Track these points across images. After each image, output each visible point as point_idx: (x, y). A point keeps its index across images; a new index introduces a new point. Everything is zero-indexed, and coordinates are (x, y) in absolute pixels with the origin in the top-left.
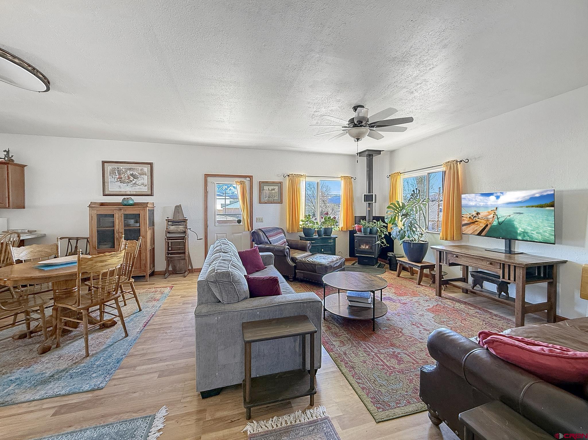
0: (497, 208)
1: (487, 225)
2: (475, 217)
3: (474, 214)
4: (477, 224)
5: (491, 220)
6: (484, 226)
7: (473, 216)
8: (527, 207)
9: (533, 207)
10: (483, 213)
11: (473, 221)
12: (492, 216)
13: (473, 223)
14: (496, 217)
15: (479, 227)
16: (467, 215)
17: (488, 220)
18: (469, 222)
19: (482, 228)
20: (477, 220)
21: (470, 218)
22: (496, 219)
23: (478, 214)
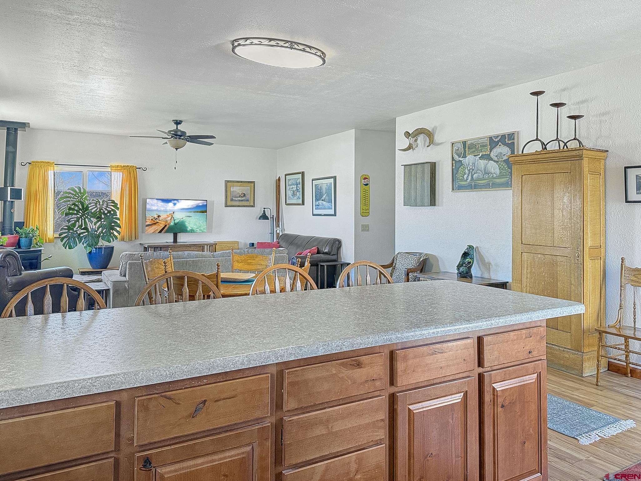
0: (174, 212)
1: (166, 226)
2: (156, 219)
3: (156, 216)
4: (158, 225)
5: (169, 221)
6: (163, 226)
7: (154, 218)
8: (194, 212)
9: (198, 212)
10: (163, 216)
11: (155, 222)
12: (170, 218)
13: (155, 224)
14: (173, 219)
15: (159, 227)
16: (149, 217)
17: (166, 222)
18: (151, 223)
19: (162, 228)
20: (158, 221)
21: (152, 219)
22: (173, 221)
23: (159, 216)
